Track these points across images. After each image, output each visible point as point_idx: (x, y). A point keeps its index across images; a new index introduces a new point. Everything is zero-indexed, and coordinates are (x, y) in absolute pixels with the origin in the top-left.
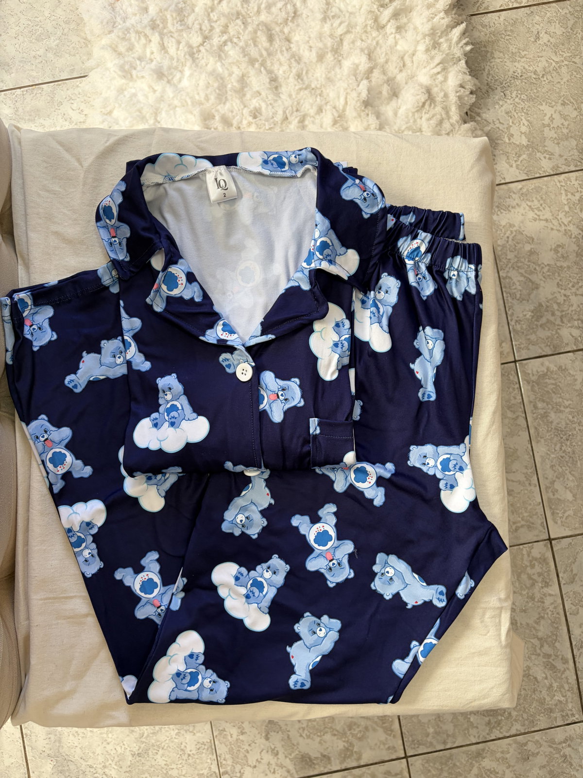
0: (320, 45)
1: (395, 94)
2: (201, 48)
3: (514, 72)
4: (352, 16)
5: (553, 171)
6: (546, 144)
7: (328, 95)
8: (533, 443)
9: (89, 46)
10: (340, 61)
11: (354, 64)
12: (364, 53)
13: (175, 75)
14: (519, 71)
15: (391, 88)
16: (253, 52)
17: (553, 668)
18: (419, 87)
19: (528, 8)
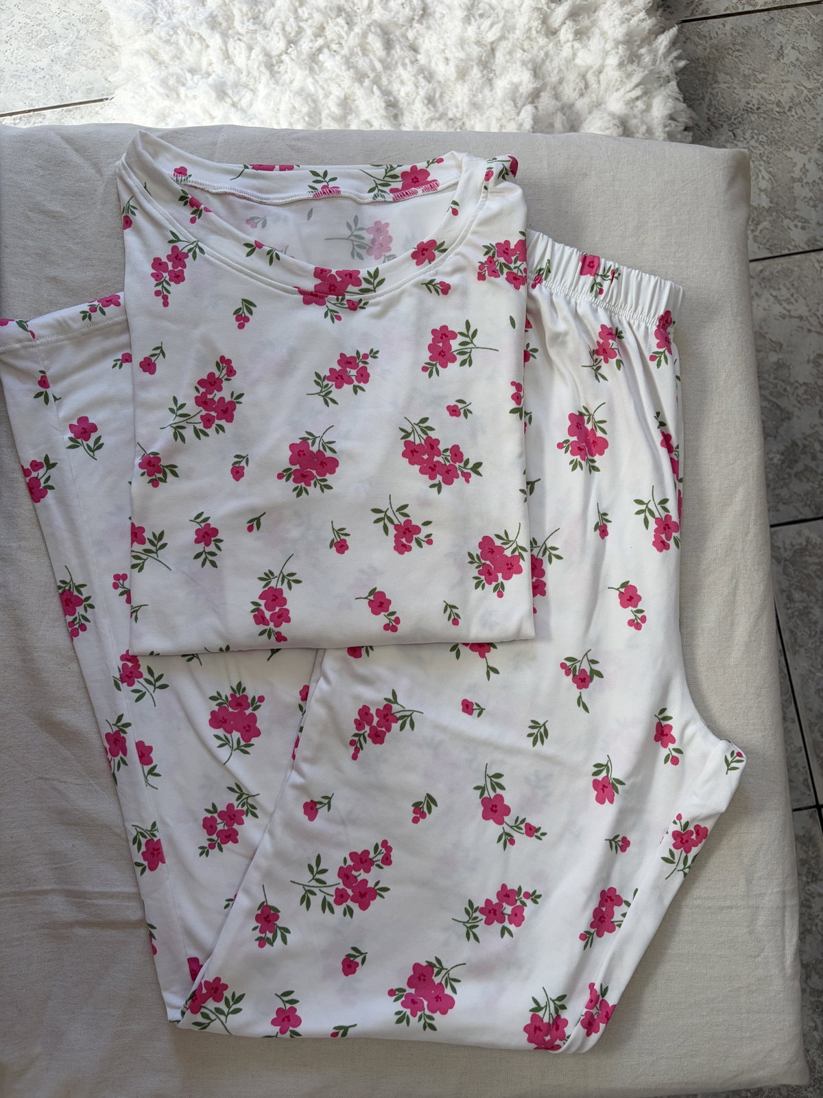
0: (462, 55)
1: (574, 126)
2: (284, 57)
3: (748, 103)
4: (509, 15)
5: (809, 246)
6: (797, 206)
7: (473, 127)
8: (787, 653)
9: (116, 53)
10: (490, 82)
11: (512, 84)
12: (528, 69)
14: (755, 102)
15: (567, 118)
16: (362, 63)
18: (609, 118)
19: (766, 13)
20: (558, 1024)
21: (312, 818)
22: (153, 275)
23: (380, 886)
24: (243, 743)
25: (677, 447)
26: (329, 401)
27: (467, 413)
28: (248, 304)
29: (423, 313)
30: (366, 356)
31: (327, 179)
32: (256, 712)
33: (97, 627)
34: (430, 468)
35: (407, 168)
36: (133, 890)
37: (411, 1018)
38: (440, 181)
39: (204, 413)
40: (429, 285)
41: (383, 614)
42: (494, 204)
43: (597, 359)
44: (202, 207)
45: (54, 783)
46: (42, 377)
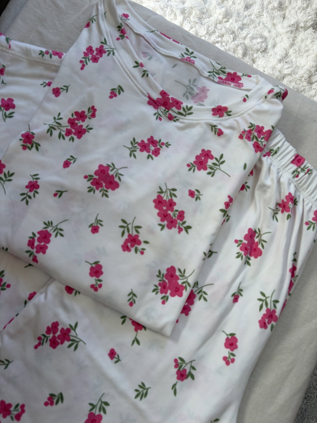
22: (84, 53)
25: (297, 276)
26: (132, 154)
27: (198, 198)
28: (121, 89)
29: (202, 139)
30: (163, 144)
31: (192, 55)
34: (164, 215)
35: (232, 72)
38: (244, 85)
39: (69, 128)
40: (213, 127)
41: (95, 278)
42: (266, 106)
43: (277, 209)
44: (126, 35)
46: (2, 69)
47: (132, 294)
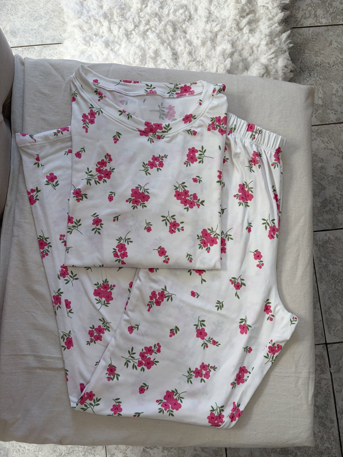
0: (204, 36)
1: (246, 68)
2: (133, 32)
3: (316, 62)
4: (224, 21)
5: (337, 121)
6: (333, 105)
7: (206, 65)
8: (318, 282)
9: (65, 25)
10: (214, 47)
11: (223, 49)
12: (230, 43)
13: (116, 46)
14: (319, 62)
15: (244, 65)
16: (164, 36)
17: (324, 425)
18: (261, 65)
19: (326, 27)
20: (220, 417)
21: (131, 333)
22: (82, 120)
23: (155, 360)
24: (106, 302)
25: (280, 200)
26: (147, 173)
27: (200, 181)
28: (119, 134)
29: (185, 142)
30: (162, 157)
31: (152, 88)
32: (112, 291)
33: (52, 254)
34: (185, 201)
35: (183, 85)
36: (60, 356)
37: (164, 411)
38: (195, 91)
39: (99, 175)
40: (189, 131)
41: (163, 256)
42: (215, 102)
43: (251, 164)
44: (103, 95)
45: (32, 313)
46: (37, 157)
47: (188, 255)
